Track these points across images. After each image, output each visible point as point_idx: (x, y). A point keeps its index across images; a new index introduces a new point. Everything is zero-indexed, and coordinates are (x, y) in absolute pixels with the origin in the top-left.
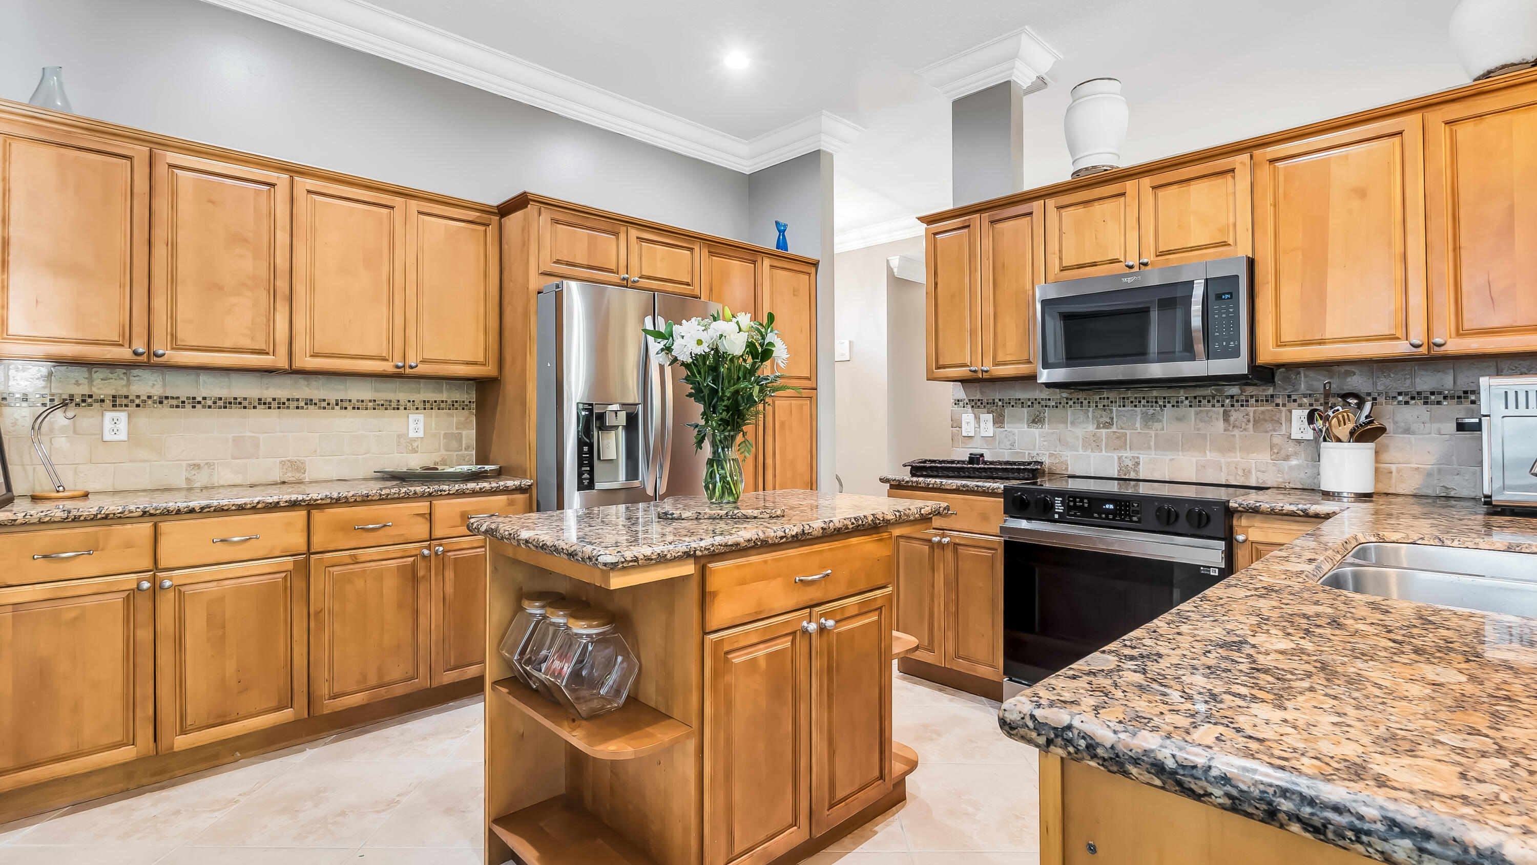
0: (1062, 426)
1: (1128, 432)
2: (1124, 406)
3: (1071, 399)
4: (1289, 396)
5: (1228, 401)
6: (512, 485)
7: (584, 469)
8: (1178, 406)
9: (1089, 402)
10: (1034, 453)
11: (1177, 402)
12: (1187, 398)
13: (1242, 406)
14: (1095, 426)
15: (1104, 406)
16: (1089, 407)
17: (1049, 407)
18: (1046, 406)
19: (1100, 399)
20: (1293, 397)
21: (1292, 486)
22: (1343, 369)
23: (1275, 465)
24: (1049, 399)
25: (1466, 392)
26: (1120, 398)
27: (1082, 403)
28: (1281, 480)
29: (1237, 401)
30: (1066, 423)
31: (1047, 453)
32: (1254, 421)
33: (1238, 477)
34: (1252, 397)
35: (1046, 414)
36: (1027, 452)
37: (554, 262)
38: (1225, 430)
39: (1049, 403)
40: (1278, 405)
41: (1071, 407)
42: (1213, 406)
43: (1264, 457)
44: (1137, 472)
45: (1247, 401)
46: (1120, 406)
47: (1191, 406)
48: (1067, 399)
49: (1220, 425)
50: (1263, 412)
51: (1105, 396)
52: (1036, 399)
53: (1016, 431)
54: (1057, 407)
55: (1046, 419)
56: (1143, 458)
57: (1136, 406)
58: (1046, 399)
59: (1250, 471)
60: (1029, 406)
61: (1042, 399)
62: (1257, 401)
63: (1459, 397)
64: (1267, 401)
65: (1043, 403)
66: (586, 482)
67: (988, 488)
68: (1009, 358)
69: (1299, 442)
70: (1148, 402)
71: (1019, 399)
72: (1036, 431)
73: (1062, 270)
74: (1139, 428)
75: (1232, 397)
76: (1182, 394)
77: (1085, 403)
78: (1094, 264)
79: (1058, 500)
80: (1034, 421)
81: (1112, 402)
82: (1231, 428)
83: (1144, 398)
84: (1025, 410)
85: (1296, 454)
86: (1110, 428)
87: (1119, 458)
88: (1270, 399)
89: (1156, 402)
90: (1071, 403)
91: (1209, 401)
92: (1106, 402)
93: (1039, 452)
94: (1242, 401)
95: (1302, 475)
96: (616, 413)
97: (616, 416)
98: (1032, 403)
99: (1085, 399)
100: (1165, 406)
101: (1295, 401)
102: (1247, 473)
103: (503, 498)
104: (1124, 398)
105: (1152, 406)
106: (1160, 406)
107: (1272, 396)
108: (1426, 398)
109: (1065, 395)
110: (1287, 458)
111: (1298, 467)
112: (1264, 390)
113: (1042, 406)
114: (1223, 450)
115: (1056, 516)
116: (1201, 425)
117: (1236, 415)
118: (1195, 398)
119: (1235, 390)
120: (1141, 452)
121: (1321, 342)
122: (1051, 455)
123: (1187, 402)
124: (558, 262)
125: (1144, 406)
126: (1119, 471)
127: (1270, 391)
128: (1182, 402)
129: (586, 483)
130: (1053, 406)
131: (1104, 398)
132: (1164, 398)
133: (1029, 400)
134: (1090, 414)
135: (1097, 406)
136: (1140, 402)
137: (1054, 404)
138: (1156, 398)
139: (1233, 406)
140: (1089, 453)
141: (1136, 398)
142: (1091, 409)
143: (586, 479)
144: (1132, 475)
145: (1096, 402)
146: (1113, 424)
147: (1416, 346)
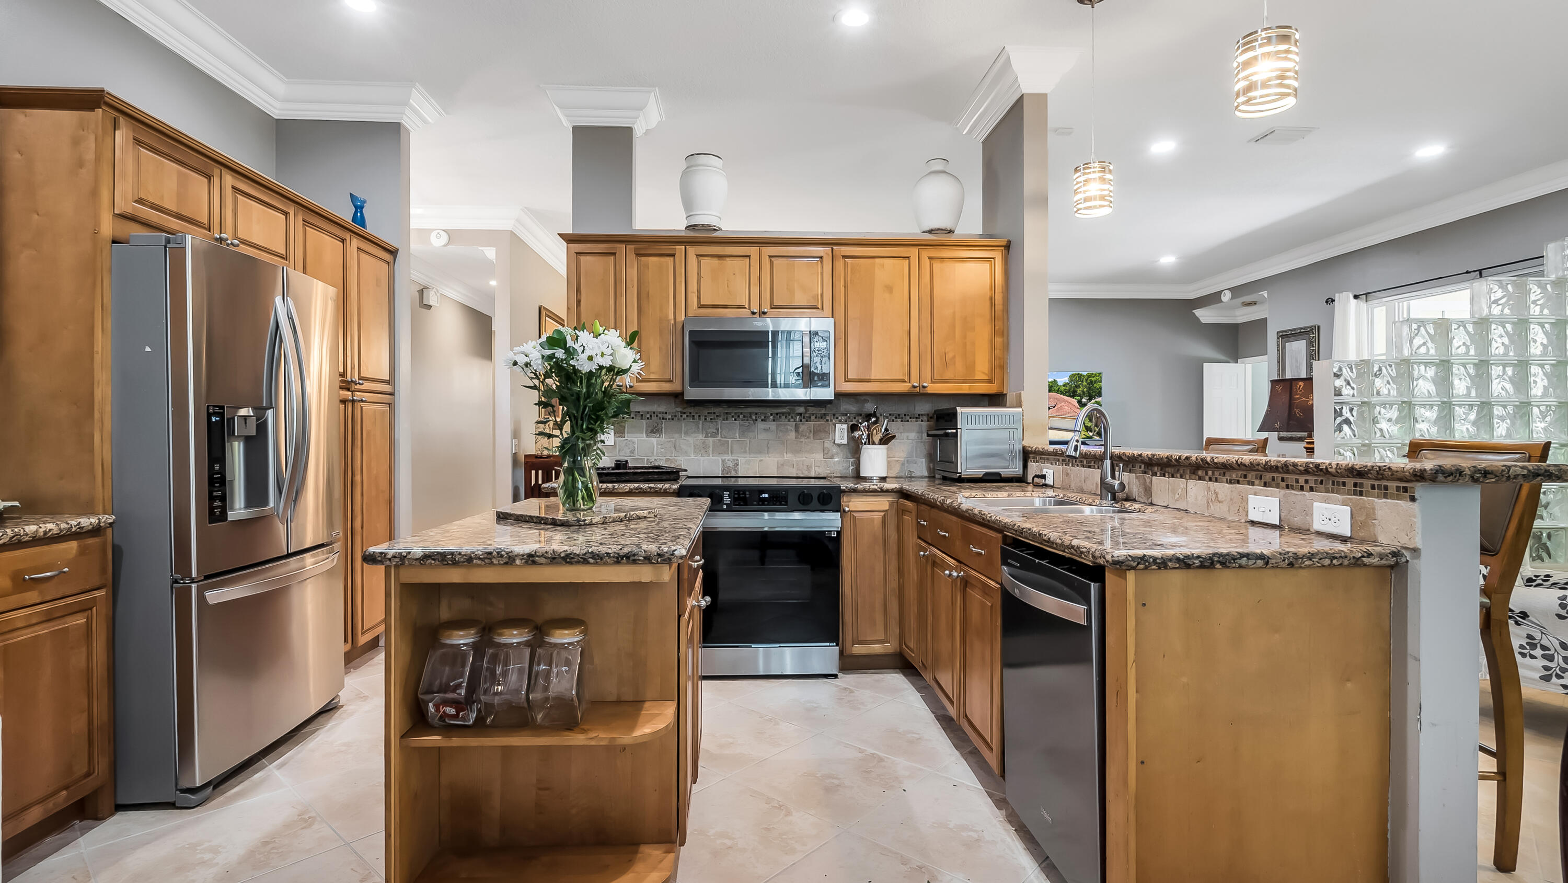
0: (676, 436)
1: (730, 440)
2: (727, 419)
3: (684, 413)
4: (834, 415)
5: (798, 417)
6: (88, 524)
7: (215, 494)
8: (765, 421)
9: (699, 416)
10: (652, 459)
11: (765, 417)
12: (771, 415)
13: (807, 421)
14: (704, 435)
15: (711, 419)
16: (700, 419)
17: (666, 419)
18: (663, 419)
19: (708, 413)
20: (837, 416)
21: (835, 475)
22: (863, 398)
23: (826, 462)
24: (666, 413)
25: (919, 415)
26: (724, 413)
27: (693, 416)
28: (829, 472)
29: (804, 418)
30: (681, 433)
31: (664, 458)
32: (814, 431)
33: (804, 472)
34: (813, 414)
35: (663, 425)
36: (646, 458)
37: (136, 202)
38: (796, 438)
39: (665, 416)
40: (827, 420)
41: (684, 419)
42: (789, 421)
43: (819, 456)
44: (736, 471)
45: (810, 417)
46: (724, 420)
47: (774, 421)
48: (681, 412)
49: (793, 435)
50: (819, 425)
51: (712, 411)
52: (654, 413)
53: (636, 439)
54: (673, 419)
55: (663, 429)
56: (741, 460)
57: (735, 420)
58: (663, 413)
59: (811, 467)
60: (648, 418)
61: (660, 413)
62: (816, 418)
63: (916, 418)
64: (822, 418)
65: (660, 415)
66: (218, 511)
68: (652, 376)
69: (839, 445)
70: (744, 417)
71: (639, 412)
72: (654, 440)
73: (699, 307)
74: (737, 437)
75: (800, 414)
76: (768, 411)
77: (696, 416)
78: (726, 307)
79: (726, 494)
80: (652, 432)
81: (717, 416)
82: (799, 437)
83: (741, 413)
84: (644, 422)
85: (837, 454)
86: (716, 437)
87: (723, 461)
88: (823, 416)
89: (751, 417)
90: (684, 416)
91: (786, 417)
92: (712, 416)
93: (656, 458)
94: (807, 417)
95: (841, 468)
96: (245, 420)
97: (246, 423)
98: (651, 416)
99: (697, 413)
100: (756, 420)
101: (837, 418)
102: (809, 468)
103: (73, 545)
104: (727, 413)
105: (747, 420)
106: (753, 420)
107: (825, 414)
108: (902, 418)
109: (679, 409)
110: (832, 457)
111: (839, 462)
112: (820, 411)
113: (660, 418)
114: (796, 452)
115: (726, 507)
116: (780, 434)
117: (803, 427)
118: (777, 414)
119: (801, 410)
120: (739, 456)
121: (870, 381)
122: (667, 460)
123: (771, 417)
124: (140, 201)
125: (742, 420)
126: (722, 471)
127: (823, 411)
128: (769, 417)
129: (218, 513)
130: (669, 419)
131: (711, 413)
132: (756, 414)
133: (648, 413)
134: (700, 426)
135: (706, 419)
136: (739, 416)
137: (670, 417)
138: (750, 413)
139: (801, 421)
140: (699, 457)
141: (735, 413)
142: (701, 422)
143: (217, 507)
144: (733, 474)
145: (705, 416)
146: (718, 434)
147: (914, 387)
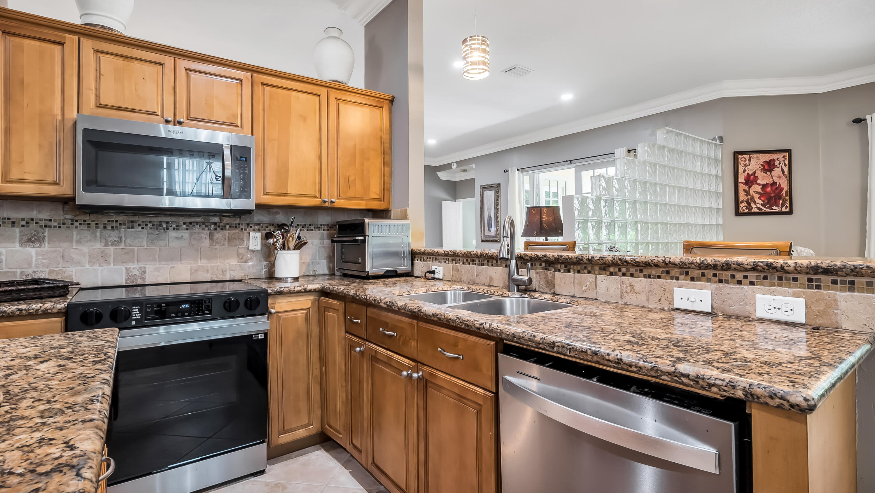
0: (65, 245)
1: (136, 249)
2: (132, 228)
3: (77, 221)
4: (248, 224)
5: (213, 226)
8: (178, 229)
9: (97, 224)
10: (30, 271)
11: (177, 226)
12: (184, 223)
13: (222, 229)
14: (103, 244)
15: (113, 227)
16: (97, 228)
17: (50, 227)
18: (46, 226)
19: (109, 221)
20: (250, 225)
21: (249, 277)
22: (274, 210)
23: (240, 266)
24: (50, 220)
25: (321, 225)
26: (128, 222)
27: (89, 224)
28: (243, 275)
29: (219, 227)
30: (71, 241)
31: (47, 270)
32: (228, 239)
33: (219, 276)
34: (228, 224)
35: (46, 234)
36: (19, 271)
38: (210, 245)
39: (49, 223)
40: (242, 229)
41: (76, 227)
42: (203, 229)
43: (234, 261)
44: (143, 279)
45: (225, 227)
46: (128, 228)
47: (187, 229)
48: (72, 220)
49: (207, 242)
50: (234, 234)
51: (114, 218)
52: (32, 220)
53: (3, 250)
54: (60, 227)
55: (46, 239)
56: (150, 268)
57: (143, 228)
58: (46, 220)
59: (226, 271)
60: (23, 226)
61: (41, 220)
62: (230, 227)
63: (319, 228)
64: (236, 227)
65: (43, 223)
67: (37, 310)
68: (27, 177)
69: (253, 251)
70: (153, 225)
71: (9, 219)
72: (32, 251)
73: (98, 107)
74: (146, 245)
75: (215, 224)
76: (181, 220)
77: (93, 224)
78: (133, 111)
79: (136, 309)
80: (29, 240)
81: (120, 224)
82: (214, 244)
83: (150, 222)
84: (17, 230)
85: (251, 258)
86: (119, 246)
87: (127, 270)
88: (238, 226)
89: (161, 225)
90: (77, 224)
91: (200, 226)
92: (114, 224)
93: (35, 270)
94: (222, 226)
95: (254, 271)
98: (27, 223)
99: (93, 221)
100: (167, 229)
101: (251, 227)
102: (223, 272)
104: (132, 222)
105: (157, 229)
106: (164, 229)
107: (239, 224)
108: (308, 227)
109: (69, 217)
110: (247, 261)
111: (253, 266)
112: (234, 220)
113: (41, 226)
114: (210, 258)
115: (133, 323)
116: (194, 242)
117: (219, 235)
118: (191, 223)
119: (216, 219)
120: (147, 263)
121: (285, 195)
122: (51, 272)
123: (184, 226)
125: (151, 229)
126: (126, 280)
127: (238, 221)
128: (181, 226)
130: (55, 227)
131: (113, 221)
132: (167, 222)
133: (23, 219)
134: (98, 234)
135: (105, 228)
136: (147, 225)
137: (56, 224)
138: (161, 222)
139: (216, 229)
140: (96, 267)
141: (143, 222)
142: (99, 230)
144: (140, 282)
145: (105, 224)
146: (121, 242)
147: (325, 202)
